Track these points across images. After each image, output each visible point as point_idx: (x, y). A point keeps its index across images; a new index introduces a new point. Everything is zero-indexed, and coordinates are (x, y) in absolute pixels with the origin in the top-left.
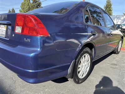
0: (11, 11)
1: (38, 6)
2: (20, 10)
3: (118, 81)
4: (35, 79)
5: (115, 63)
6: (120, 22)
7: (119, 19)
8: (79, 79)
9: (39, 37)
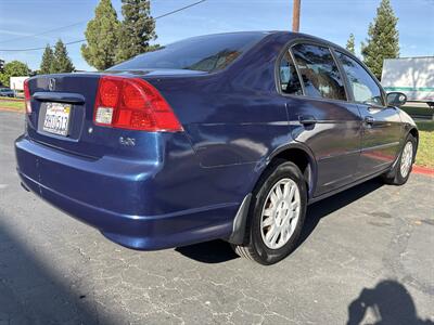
0: (54, 49)
1: (143, 31)
2: (84, 46)
3: (384, 260)
4: (147, 239)
5: (387, 210)
6: (424, 82)
7: (420, 72)
8: (266, 250)
9: (156, 133)
